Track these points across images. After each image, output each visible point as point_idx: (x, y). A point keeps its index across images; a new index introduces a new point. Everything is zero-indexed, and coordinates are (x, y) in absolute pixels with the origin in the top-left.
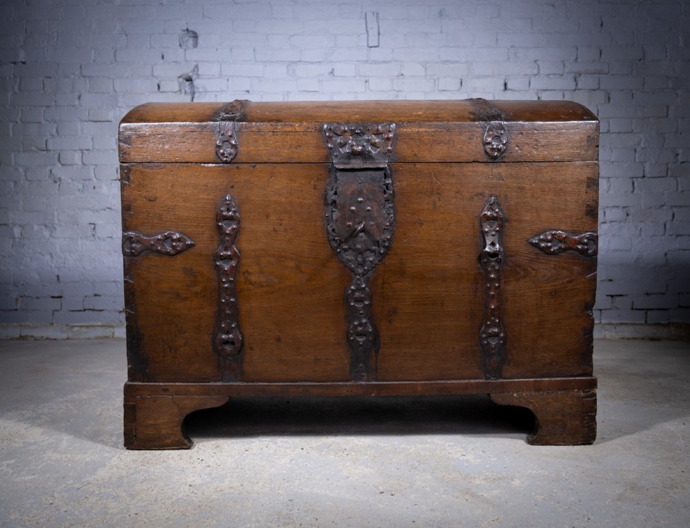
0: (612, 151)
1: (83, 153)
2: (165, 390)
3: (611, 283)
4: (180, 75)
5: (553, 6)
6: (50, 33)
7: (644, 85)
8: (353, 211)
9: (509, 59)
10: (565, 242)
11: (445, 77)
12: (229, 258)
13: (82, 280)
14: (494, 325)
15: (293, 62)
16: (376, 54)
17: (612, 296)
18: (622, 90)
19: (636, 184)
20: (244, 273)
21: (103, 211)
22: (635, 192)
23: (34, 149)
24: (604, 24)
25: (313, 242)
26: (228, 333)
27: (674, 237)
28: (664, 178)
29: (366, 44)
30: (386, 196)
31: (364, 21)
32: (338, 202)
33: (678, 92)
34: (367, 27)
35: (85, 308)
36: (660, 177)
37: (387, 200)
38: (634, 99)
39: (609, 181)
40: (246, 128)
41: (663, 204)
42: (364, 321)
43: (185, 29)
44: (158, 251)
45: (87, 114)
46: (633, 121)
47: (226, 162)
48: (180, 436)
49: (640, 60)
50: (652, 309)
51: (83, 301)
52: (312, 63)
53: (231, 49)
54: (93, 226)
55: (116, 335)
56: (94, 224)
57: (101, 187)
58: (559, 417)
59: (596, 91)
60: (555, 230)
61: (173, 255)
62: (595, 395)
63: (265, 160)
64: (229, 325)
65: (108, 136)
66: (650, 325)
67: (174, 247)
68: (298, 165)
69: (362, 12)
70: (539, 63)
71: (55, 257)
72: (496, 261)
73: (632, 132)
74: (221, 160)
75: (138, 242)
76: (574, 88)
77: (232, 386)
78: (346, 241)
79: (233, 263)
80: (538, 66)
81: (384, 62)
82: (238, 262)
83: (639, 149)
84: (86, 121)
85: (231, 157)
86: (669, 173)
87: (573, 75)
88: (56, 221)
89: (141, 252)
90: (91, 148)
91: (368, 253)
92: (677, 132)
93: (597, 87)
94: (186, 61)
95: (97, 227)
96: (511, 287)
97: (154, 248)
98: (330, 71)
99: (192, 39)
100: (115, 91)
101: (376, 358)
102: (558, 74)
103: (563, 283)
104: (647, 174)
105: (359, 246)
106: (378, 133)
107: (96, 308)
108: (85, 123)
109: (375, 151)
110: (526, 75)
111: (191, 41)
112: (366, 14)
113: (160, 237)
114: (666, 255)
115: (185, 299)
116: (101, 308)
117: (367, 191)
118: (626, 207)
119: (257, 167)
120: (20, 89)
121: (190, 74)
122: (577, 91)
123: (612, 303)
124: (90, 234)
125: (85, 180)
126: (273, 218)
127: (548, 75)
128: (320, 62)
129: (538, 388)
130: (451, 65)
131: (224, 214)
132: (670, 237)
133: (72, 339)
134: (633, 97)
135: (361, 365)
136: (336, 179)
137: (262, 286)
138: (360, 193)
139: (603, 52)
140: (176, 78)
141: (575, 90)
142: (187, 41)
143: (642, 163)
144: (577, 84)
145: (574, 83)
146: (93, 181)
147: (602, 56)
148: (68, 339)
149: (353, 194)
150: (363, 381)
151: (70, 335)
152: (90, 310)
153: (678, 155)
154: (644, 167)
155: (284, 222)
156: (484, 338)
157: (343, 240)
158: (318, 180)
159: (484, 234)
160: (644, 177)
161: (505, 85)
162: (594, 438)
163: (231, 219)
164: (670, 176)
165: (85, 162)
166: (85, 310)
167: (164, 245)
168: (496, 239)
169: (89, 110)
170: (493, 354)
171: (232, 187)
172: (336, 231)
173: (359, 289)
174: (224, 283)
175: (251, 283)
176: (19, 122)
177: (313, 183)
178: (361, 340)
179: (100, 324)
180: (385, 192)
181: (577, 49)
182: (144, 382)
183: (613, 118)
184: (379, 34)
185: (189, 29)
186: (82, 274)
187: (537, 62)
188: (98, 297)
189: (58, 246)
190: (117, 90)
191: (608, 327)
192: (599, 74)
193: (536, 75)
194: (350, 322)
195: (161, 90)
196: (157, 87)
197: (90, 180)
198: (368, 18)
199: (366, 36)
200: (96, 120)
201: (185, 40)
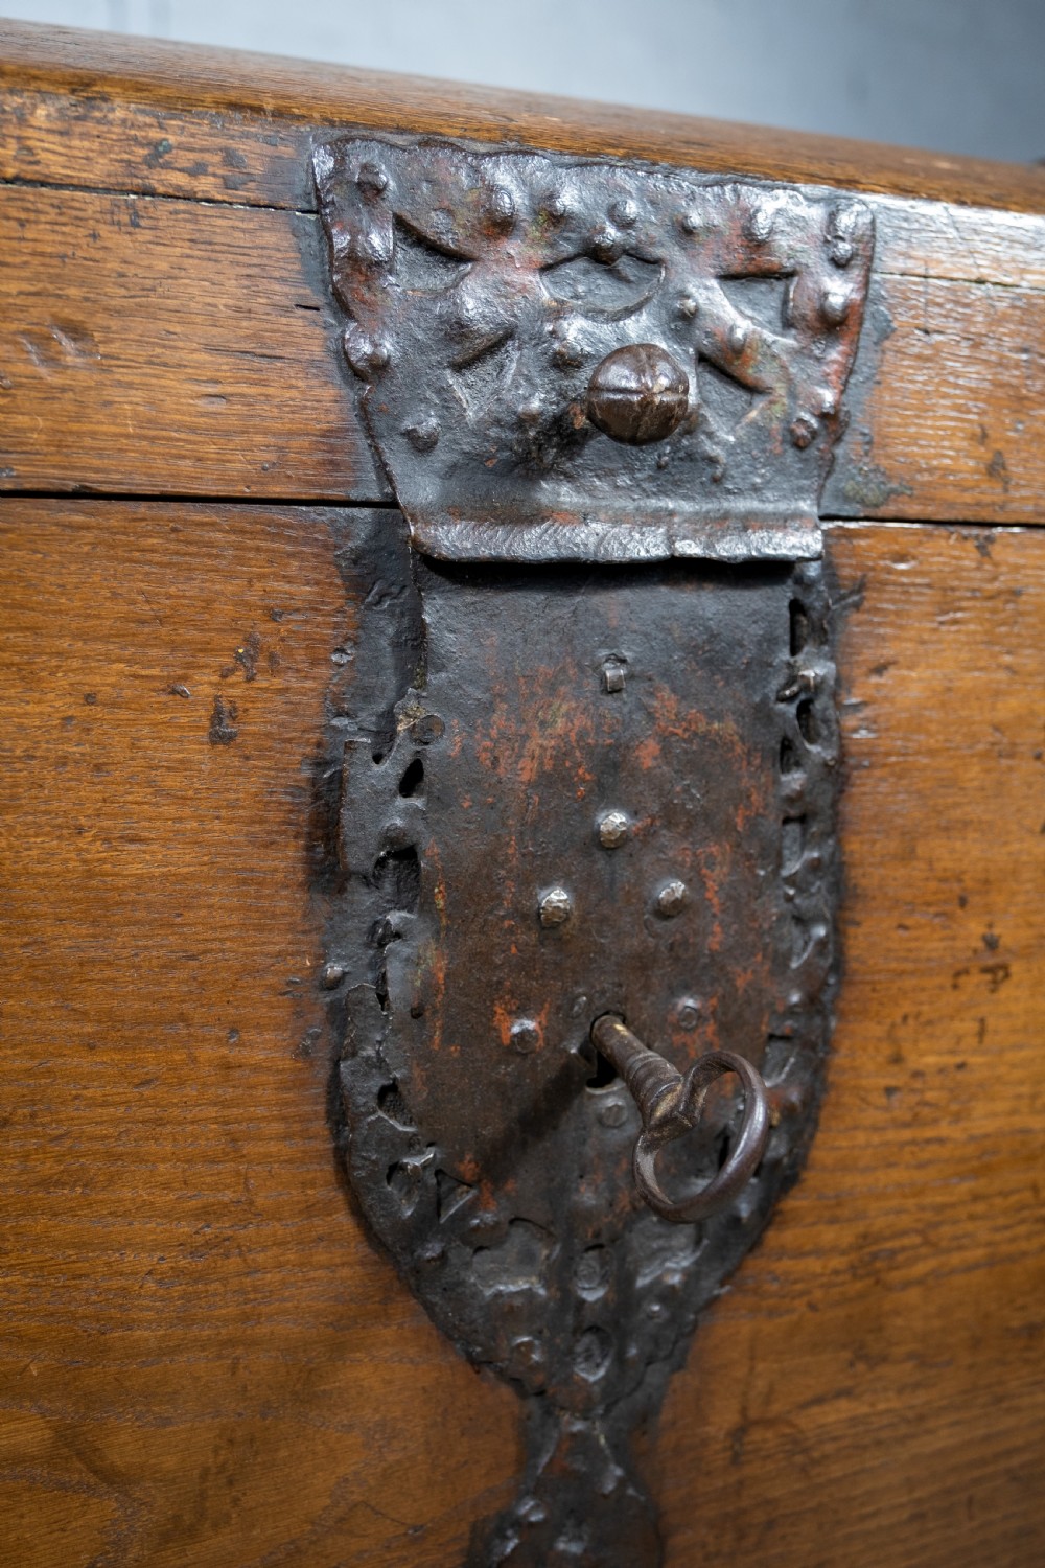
8: (548, 925)
25: (205, 1213)
30: (795, 780)
32: (431, 851)
37: (799, 816)
105: (586, 1196)
106: (751, 270)
109: (736, 417)
117: (666, 751)
136: (415, 646)
138: (612, 774)
149: (554, 778)
157: (468, 1167)
158: (253, 657)
172: (417, 1095)
173: (577, 1513)
177: (203, 686)
180: (787, 757)
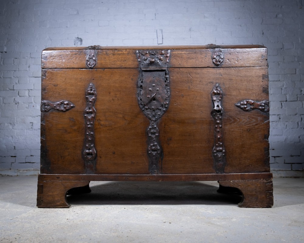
0: (271, 89)
1: (29, 91)
2: (58, 178)
3: (274, 150)
5: (241, 26)
6: (18, 40)
7: (284, 59)
8: (150, 90)
10: (253, 105)
12: (91, 113)
13: (25, 149)
14: (220, 146)
17: (275, 157)
18: (274, 62)
19: (283, 104)
20: (98, 120)
21: (37, 117)
22: (283, 108)
23: (8, 89)
24: (264, 34)
25: (131, 105)
26: (89, 149)
27: (302, 129)
28: (296, 102)
29: (157, 43)
30: (166, 83)
31: (156, 33)
32: (143, 86)
33: (300, 63)
34: (157, 35)
35: (26, 162)
36: (294, 101)
37: (167, 85)
38: (280, 66)
40: (100, 52)
41: (296, 113)
42: (156, 143)
43: (77, 37)
44: (58, 110)
45: (32, 74)
46: (280, 76)
47: (91, 68)
48: (64, 201)
49: (282, 49)
50: (294, 163)
51: (25, 158)
56: (32, 123)
57: (36, 106)
58: (254, 193)
60: (248, 99)
61: (64, 112)
62: (272, 182)
63: (109, 67)
64: (90, 145)
66: (294, 170)
67: (65, 108)
68: (125, 69)
69: (155, 30)
71: (14, 138)
72: (220, 114)
73: (279, 81)
74: (89, 67)
75: (48, 105)
77: (90, 175)
78: (147, 105)
79: (93, 115)
82: (95, 115)
83: (283, 88)
84: (32, 77)
85: (93, 65)
86: (298, 99)
88: (16, 122)
89: (49, 110)
90: (33, 89)
91: (158, 111)
92: (300, 81)
95: (33, 125)
96: (227, 127)
97: (56, 108)
99: (80, 42)
101: (162, 162)
103: (253, 125)
104: (288, 100)
105: (153, 107)
106: (162, 54)
107: (31, 162)
108: (31, 78)
109: (161, 62)
112: (157, 30)
113: (58, 103)
114: (299, 137)
115: (69, 133)
116: (34, 162)
117: (157, 81)
118: (279, 115)
119: (105, 70)
120: (3, 64)
123: (275, 160)
124: (30, 127)
125: (29, 103)
126: (112, 94)
129: (242, 177)
131: (89, 92)
132: (300, 129)
133: (19, 176)
134: (279, 65)
135: (154, 166)
136: (142, 75)
137: (106, 127)
138: (154, 82)
142: (78, 43)
143: (285, 94)
146: (33, 103)
148: (17, 176)
149: (150, 82)
150: (155, 174)
151: (19, 174)
152: (28, 162)
153: (302, 91)
154: (286, 97)
155: (117, 96)
156: (215, 153)
157: (145, 104)
158: (134, 76)
159: (213, 101)
160: (286, 101)
162: (272, 204)
163: (92, 94)
164: (299, 101)
165: (30, 95)
166: (26, 163)
167: (60, 107)
168: (219, 104)
169: (33, 72)
170: (220, 161)
171: (93, 79)
172: (142, 100)
173: (153, 128)
174: (88, 125)
175: (101, 125)
176: (2, 78)
177: (131, 77)
178: (154, 153)
179: (32, 169)
180: (166, 82)
182: (48, 174)
183: (271, 75)
184: (163, 38)
185: (79, 37)
186: (26, 146)
188: (32, 157)
189: (16, 133)
194: (149, 144)
198: (158, 32)
199: (157, 39)
200: (36, 76)
201: (77, 42)
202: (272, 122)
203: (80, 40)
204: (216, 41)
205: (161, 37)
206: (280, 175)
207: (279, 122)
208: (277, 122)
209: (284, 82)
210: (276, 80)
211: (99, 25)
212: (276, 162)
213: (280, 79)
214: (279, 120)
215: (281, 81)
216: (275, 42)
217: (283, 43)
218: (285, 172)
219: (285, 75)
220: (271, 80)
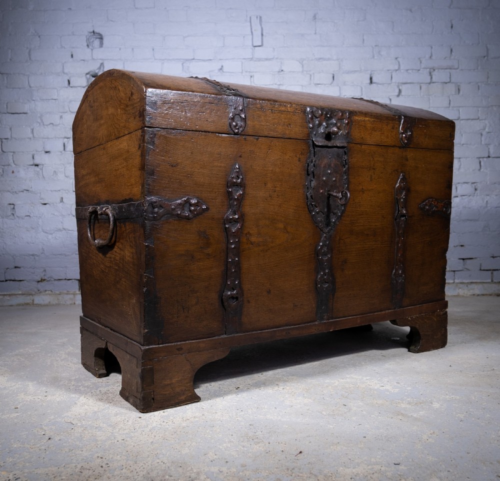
0: (462, 135)
1: (2, 142)
3: (463, 247)
4: (87, 72)
5: (411, 10)
7: (488, 78)
9: (374, 57)
11: (320, 73)
13: (3, 254)
15: (187, 60)
16: (259, 52)
17: (463, 259)
18: (470, 83)
19: (482, 163)
21: (22, 193)
22: (482, 170)
24: (454, 26)
29: (251, 44)
31: (249, 24)
34: (251, 29)
35: (7, 279)
38: (480, 91)
39: (460, 161)
43: (92, 30)
45: (5, 106)
46: (480, 109)
49: (484, 57)
50: (497, 270)
51: (5, 272)
52: (204, 61)
53: (133, 49)
54: (12, 206)
55: (35, 303)
56: (13, 204)
57: (19, 172)
59: (448, 84)
65: (24, 127)
66: (495, 283)
69: (247, 16)
70: (399, 59)
73: (478, 119)
76: (429, 81)
80: (399, 62)
81: (267, 59)
83: (484, 133)
84: (5, 113)
87: (428, 70)
90: (9, 137)
93: (449, 81)
94: (93, 59)
95: (15, 207)
98: (220, 67)
99: (98, 40)
100: (30, 87)
102: (415, 70)
104: (492, 155)
107: (17, 279)
108: (4, 115)
110: (388, 70)
111: (97, 43)
112: (250, 18)
116: (21, 279)
118: (474, 183)
121: (97, 71)
122: (432, 84)
123: (464, 265)
124: (9, 213)
125: (3, 166)
127: (407, 70)
128: (211, 60)
130: (324, 62)
134: (479, 89)
139: (453, 50)
140: (84, 75)
141: (430, 83)
143: (487, 145)
144: (431, 78)
145: (429, 77)
146: (11, 166)
147: (453, 53)
152: (10, 280)
154: (489, 149)
160: (489, 157)
161: (371, 79)
165: (4, 150)
166: (6, 281)
169: (7, 103)
179: (20, 293)
181: (432, 48)
183: (462, 107)
184: (262, 35)
185: (95, 31)
186: (4, 248)
187: (398, 59)
188: (18, 269)
190: (32, 85)
191: (461, 286)
192: (451, 69)
193: (397, 70)
195: (71, 85)
196: (67, 82)
197: (9, 165)
198: (252, 22)
199: (251, 36)
200: (14, 112)
201: (92, 40)
202: (462, 196)
203: (99, 37)
204: (364, 40)
205: (258, 33)
206: (471, 292)
207: (474, 196)
208: (471, 197)
209: (487, 122)
210: (472, 117)
211: (134, 6)
212: (467, 269)
213: (479, 116)
214: (475, 193)
215: (480, 119)
216: (473, 44)
217: (488, 45)
218: (480, 286)
219: (489, 107)
220: (463, 118)
